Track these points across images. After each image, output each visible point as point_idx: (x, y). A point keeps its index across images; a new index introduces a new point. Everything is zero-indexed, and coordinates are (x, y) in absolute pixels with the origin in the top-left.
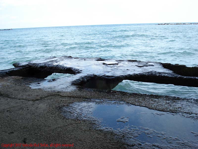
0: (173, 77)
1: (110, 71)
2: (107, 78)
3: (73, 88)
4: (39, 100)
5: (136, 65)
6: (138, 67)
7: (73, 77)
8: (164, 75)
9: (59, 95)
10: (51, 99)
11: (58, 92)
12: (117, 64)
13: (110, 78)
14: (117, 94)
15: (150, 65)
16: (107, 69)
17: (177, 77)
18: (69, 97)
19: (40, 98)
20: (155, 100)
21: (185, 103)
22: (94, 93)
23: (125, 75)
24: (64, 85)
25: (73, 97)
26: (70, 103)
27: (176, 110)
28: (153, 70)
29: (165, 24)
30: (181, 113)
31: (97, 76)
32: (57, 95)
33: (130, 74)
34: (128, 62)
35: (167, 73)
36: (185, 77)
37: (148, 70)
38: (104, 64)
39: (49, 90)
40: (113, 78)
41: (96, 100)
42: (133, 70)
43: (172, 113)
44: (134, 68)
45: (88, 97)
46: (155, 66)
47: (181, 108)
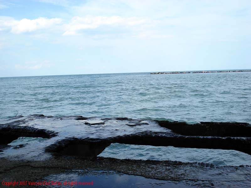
0: (173, 137)
1: (95, 133)
2: (91, 141)
3: (47, 156)
4: (2, 173)
5: (127, 123)
6: (129, 127)
7: (47, 142)
8: (161, 135)
9: (29, 166)
10: (19, 171)
11: (28, 162)
12: (103, 123)
13: (94, 141)
14: (104, 162)
15: (143, 124)
16: (90, 130)
17: (176, 137)
18: (42, 167)
19: (4, 170)
20: (153, 166)
21: (188, 168)
22: (75, 161)
23: (114, 136)
24: (36, 152)
25: (48, 168)
26: (44, 176)
27: (179, 178)
28: (148, 129)
29: (159, 73)
30: (185, 180)
31: (79, 140)
32: (26, 165)
33: (119, 136)
34: (117, 121)
35: (165, 133)
36: (187, 137)
37: (141, 129)
38: (86, 124)
39: (16, 159)
40: (98, 141)
41: (79, 170)
42: (124, 131)
43: (174, 182)
44: (124, 128)
45: (67, 167)
46: (150, 125)
47: (184, 174)
